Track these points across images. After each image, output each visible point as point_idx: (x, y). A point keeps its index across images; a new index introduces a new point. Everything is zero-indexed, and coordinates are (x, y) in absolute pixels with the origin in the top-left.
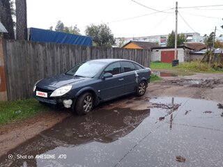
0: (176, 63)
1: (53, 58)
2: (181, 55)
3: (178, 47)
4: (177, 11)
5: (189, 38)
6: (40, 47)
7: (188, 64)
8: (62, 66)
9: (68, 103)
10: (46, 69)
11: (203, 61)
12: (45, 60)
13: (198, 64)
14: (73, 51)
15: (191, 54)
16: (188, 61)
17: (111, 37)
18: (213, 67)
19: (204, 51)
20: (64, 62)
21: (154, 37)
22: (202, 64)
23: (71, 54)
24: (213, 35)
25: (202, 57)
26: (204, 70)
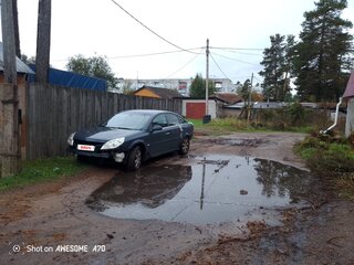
0: (207, 119)
1: (78, 107)
2: (211, 108)
3: (210, 98)
4: (208, 52)
5: (218, 86)
6: (65, 92)
7: (222, 122)
8: (86, 118)
9: (120, 157)
10: (69, 120)
11: (240, 118)
12: (69, 109)
13: (234, 121)
14: (100, 99)
15: (224, 108)
16: (221, 117)
17: (110, 78)
18: (253, 125)
19: (241, 105)
20: (89, 113)
21: (170, 81)
22: (240, 122)
23: (97, 102)
24: (247, 83)
25: (238, 113)
26: (242, 129)
